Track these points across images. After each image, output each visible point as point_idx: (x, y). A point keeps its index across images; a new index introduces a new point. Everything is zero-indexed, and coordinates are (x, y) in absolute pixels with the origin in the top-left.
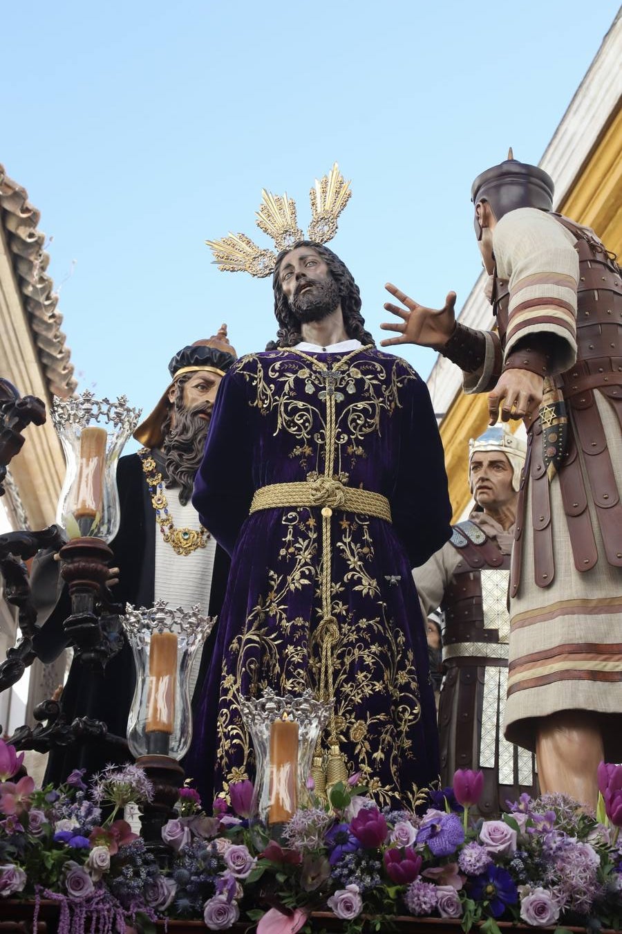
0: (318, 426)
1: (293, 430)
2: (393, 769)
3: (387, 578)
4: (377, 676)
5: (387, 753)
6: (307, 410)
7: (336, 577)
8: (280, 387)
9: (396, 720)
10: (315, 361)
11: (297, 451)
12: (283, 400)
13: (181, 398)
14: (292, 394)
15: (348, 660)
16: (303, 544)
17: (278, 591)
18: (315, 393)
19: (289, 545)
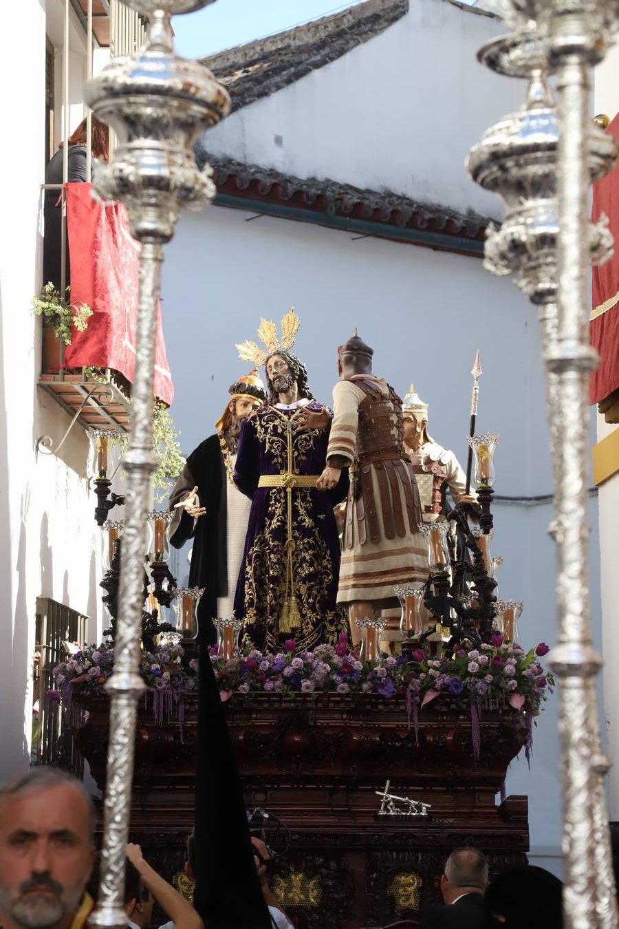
0: (284, 449)
1: (273, 451)
2: (317, 606)
3: (319, 516)
4: (311, 565)
5: (314, 599)
7: (294, 519)
8: (266, 429)
9: (321, 582)
10: (283, 415)
12: (268, 436)
13: (235, 410)
14: (272, 433)
15: (300, 557)
16: (278, 505)
17: (268, 528)
18: (282, 432)
19: (272, 506)
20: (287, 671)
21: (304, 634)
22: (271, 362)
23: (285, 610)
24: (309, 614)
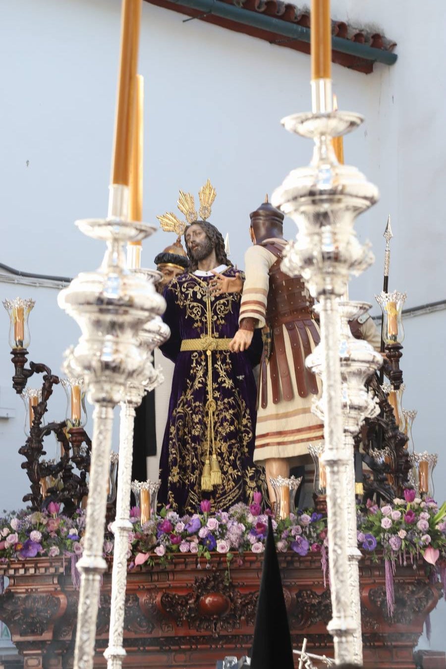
0: (203, 313)
1: (193, 316)
2: (238, 463)
3: (238, 377)
4: (232, 423)
5: (235, 457)
6: (198, 307)
7: (215, 380)
8: (187, 295)
9: (241, 440)
10: (201, 281)
11: (196, 325)
12: (188, 302)
14: (192, 299)
15: (221, 417)
16: (199, 368)
17: (190, 389)
18: (202, 298)
19: (193, 369)
20: (203, 533)
21: (226, 491)
22: (190, 231)
23: (206, 468)
24: (230, 470)
